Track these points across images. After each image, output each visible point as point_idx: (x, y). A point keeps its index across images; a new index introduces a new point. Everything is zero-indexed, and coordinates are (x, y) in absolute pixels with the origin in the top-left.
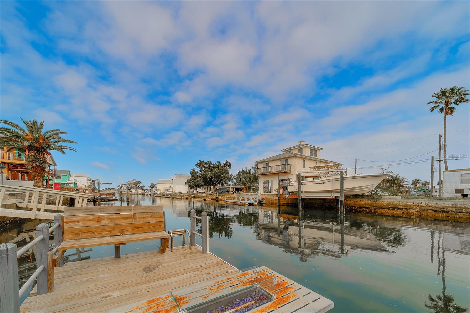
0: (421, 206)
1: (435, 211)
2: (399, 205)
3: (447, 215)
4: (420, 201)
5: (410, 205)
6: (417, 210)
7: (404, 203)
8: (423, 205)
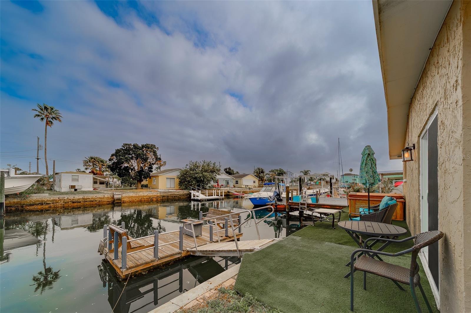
0: (64, 200)
1: (73, 202)
2: (48, 201)
3: (79, 204)
4: (64, 196)
5: (56, 200)
6: (61, 203)
7: (52, 199)
8: (65, 199)
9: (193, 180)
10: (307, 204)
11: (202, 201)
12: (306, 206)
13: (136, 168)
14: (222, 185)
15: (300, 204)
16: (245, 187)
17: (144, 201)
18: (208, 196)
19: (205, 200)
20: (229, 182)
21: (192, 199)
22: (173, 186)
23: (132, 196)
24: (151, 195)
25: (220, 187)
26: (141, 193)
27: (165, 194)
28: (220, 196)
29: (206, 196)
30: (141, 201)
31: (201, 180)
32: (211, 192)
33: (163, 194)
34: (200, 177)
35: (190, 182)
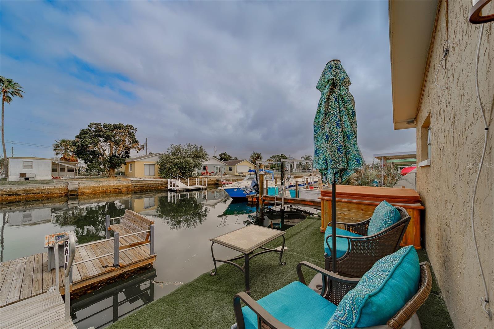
9: (173, 166)
10: (285, 199)
11: (179, 192)
12: (282, 202)
13: (108, 153)
14: (212, 172)
15: (275, 199)
16: (238, 174)
17: (110, 192)
18: (189, 186)
19: (183, 190)
20: (221, 169)
21: (169, 189)
22: (152, 174)
23: (93, 186)
24: (119, 185)
25: (210, 175)
26: (106, 183)
27: (139, 183)
28: (203, 185)
29: (187, 185)
30: (106, 192)
31: (183, 166)
32: (194, 181)
33: (135, 183)
34: (182, 163)
35: (170, 169)
